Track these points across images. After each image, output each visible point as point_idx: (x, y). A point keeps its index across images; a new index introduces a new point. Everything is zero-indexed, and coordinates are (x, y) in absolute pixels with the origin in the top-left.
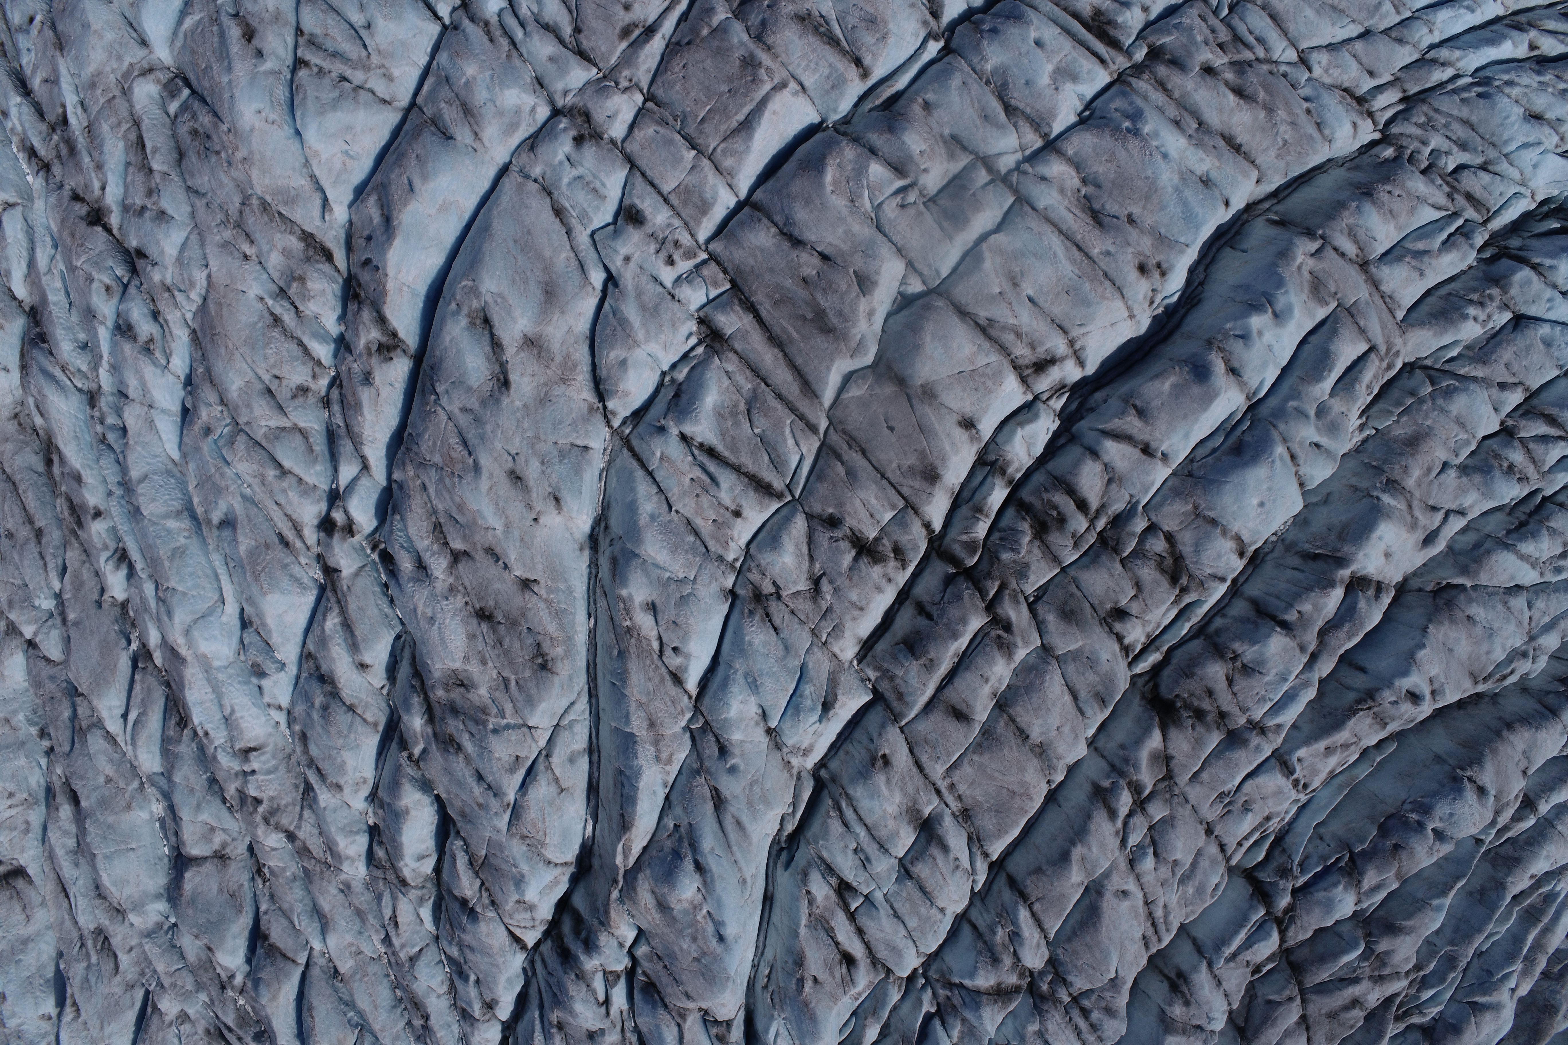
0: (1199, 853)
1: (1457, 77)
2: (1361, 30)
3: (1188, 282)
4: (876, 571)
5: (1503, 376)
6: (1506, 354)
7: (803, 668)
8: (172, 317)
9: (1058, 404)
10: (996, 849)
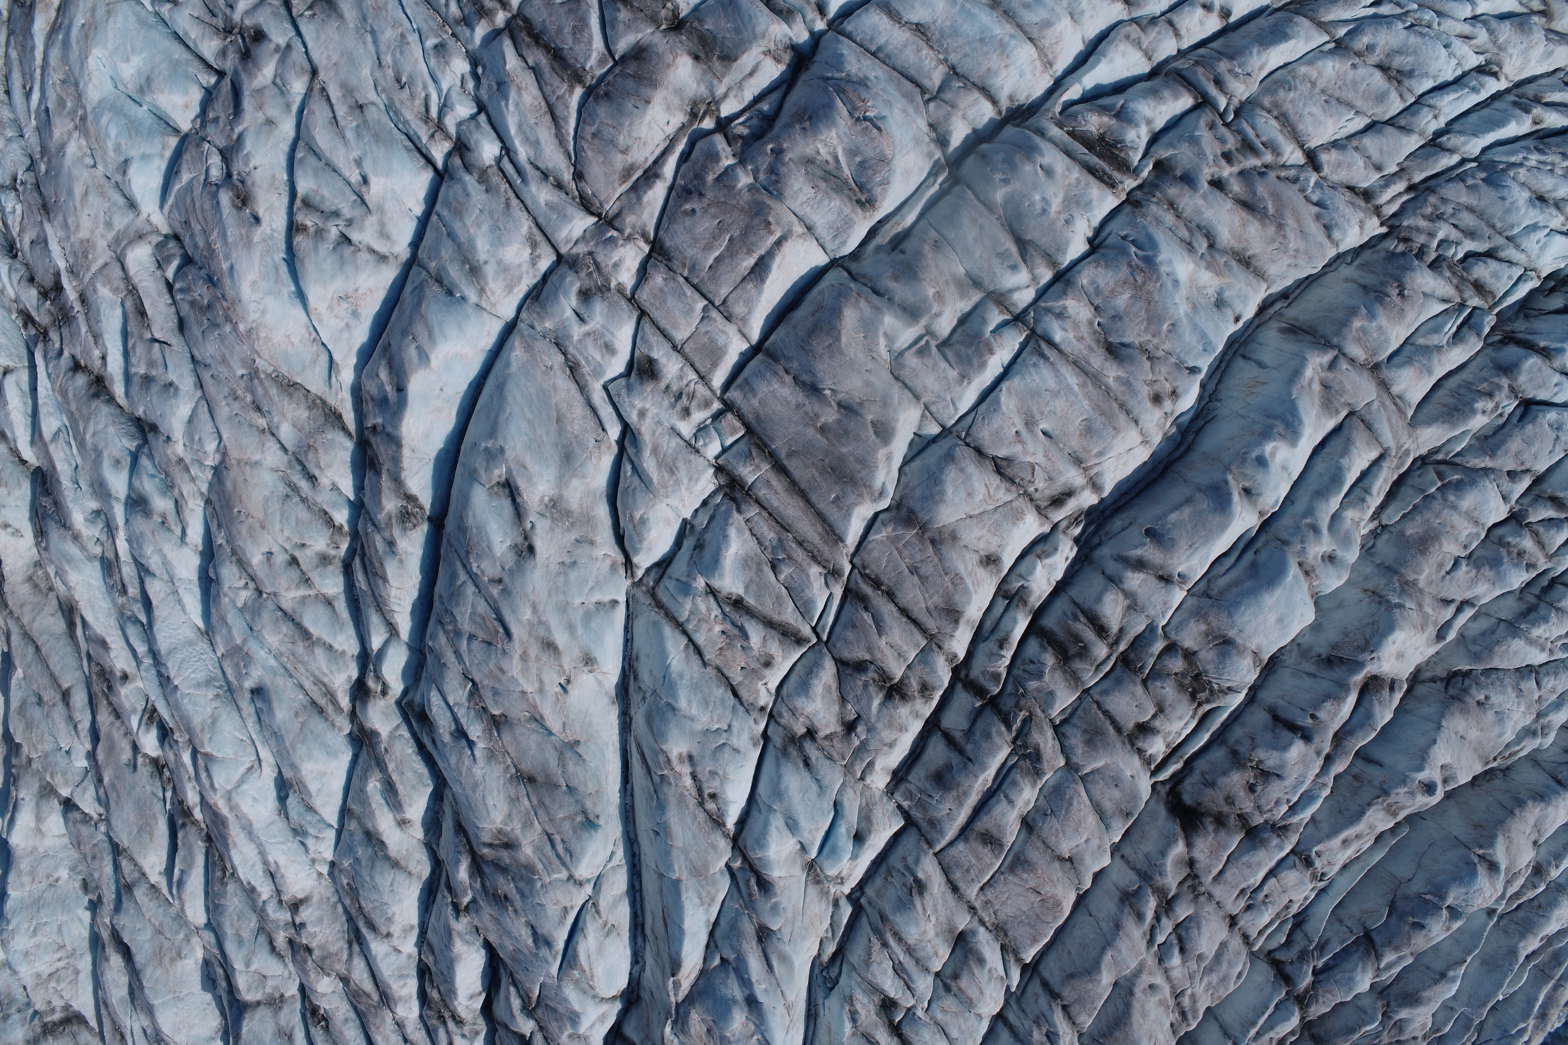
0: (1223, 945)
1: (1463, 161)
2: (1366, 121)
3: (1200, 397)
4: (903, 711)
5: (1510, 465)
6: (1515, 444)
7: (837, 806)
8: (187, 488)
9: (1077, 531)
10: (1028, 956)
